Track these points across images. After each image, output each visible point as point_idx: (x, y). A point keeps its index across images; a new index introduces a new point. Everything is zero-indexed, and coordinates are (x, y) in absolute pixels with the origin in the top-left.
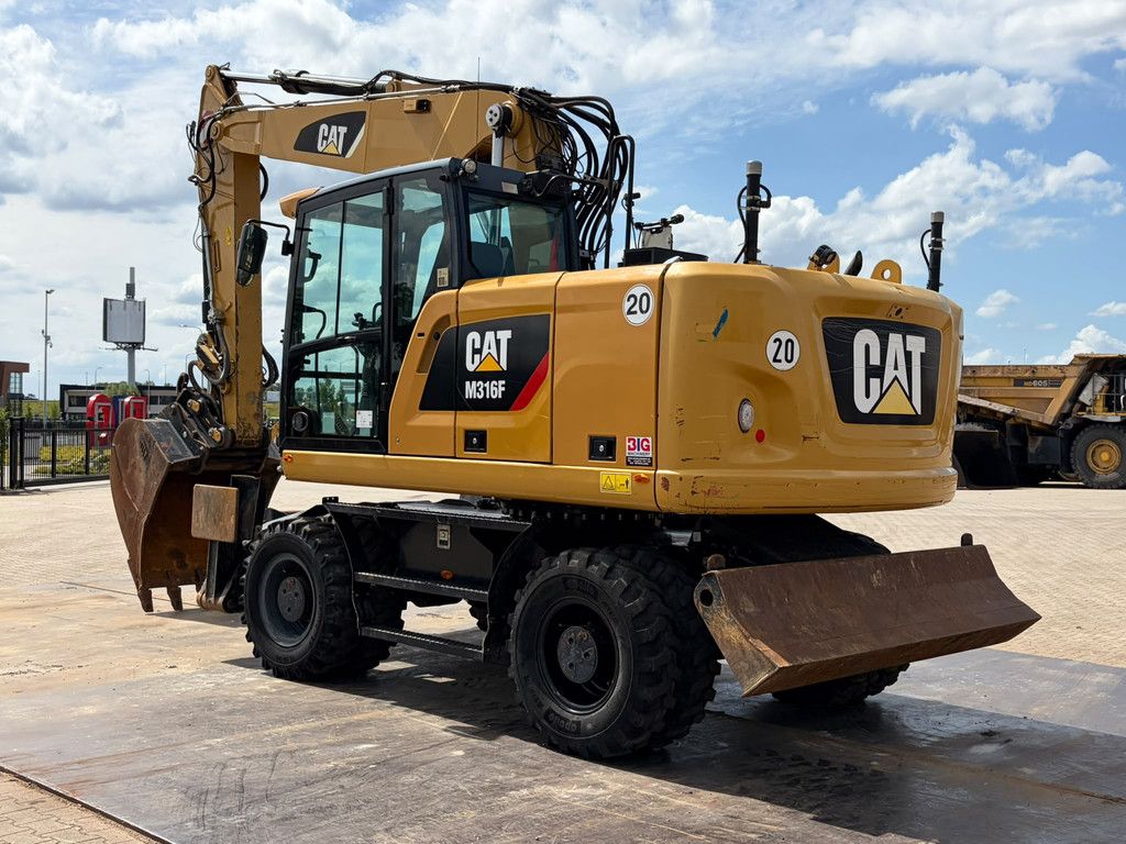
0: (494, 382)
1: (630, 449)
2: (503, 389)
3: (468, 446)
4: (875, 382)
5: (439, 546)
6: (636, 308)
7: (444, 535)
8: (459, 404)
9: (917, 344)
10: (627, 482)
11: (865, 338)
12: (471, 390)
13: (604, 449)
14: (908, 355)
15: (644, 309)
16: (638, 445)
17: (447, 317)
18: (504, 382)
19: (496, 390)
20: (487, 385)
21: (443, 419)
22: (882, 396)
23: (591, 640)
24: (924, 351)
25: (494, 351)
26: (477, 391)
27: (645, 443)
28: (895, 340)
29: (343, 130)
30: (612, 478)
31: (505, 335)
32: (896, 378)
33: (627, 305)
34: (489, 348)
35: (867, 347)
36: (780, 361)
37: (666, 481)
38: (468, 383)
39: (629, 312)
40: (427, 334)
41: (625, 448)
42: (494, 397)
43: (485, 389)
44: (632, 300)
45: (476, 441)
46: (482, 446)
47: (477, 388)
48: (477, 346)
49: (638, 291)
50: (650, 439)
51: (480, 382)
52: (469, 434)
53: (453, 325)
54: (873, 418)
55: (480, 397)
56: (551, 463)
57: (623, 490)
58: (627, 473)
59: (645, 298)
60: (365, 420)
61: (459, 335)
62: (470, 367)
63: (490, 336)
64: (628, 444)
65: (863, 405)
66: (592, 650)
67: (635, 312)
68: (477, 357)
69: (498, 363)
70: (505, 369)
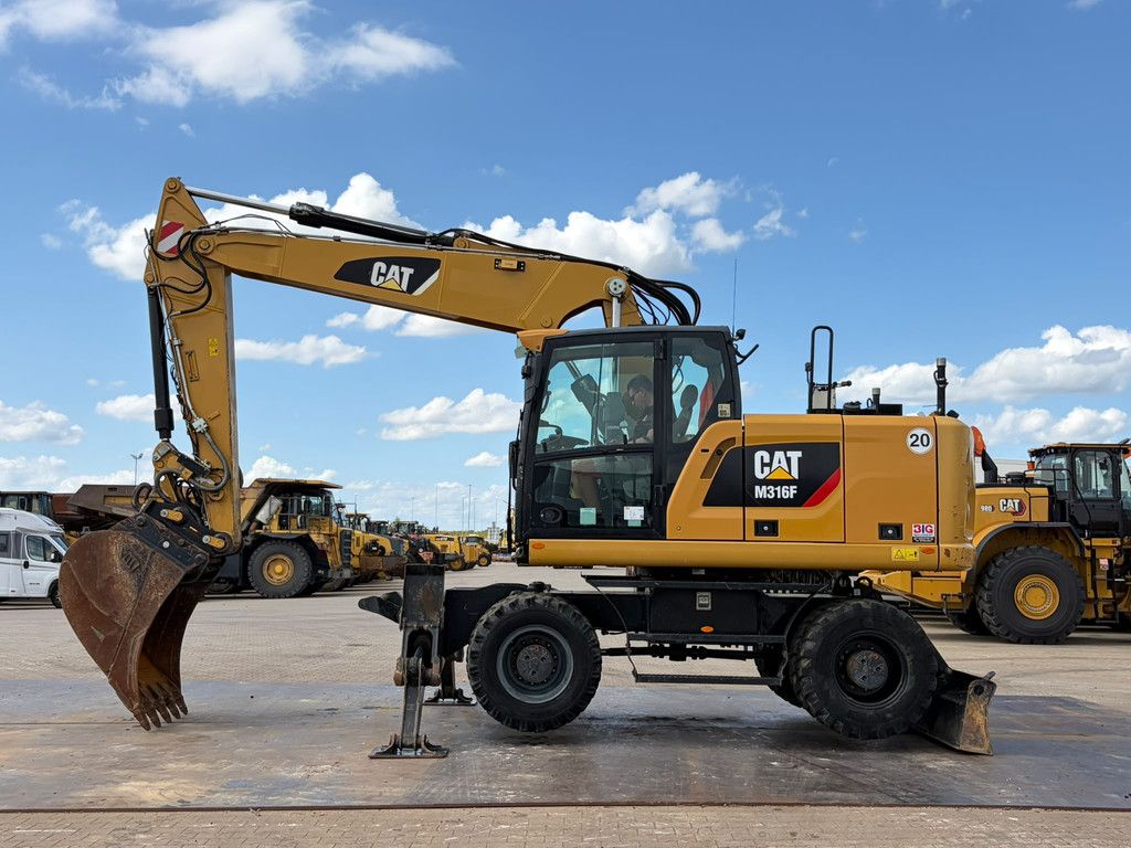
0: (785, 487)
1: (916, 531)
2: (795, 492)
3: (759, 532)
5: (698, 608)
6: (919, 442)
8: (747, 500)
12: (760, 492)
13: (891, 532)
15: (925, 443)
16: (922, 529)
17: (734, 439)
18: (795, 487)
19: (789, 492)
20: (778, 488)
25: (784, 466)
26: (768, 493)
27: (929, 528)
29: (408, 271)
31: (795, 455)
33: (910, 441)
34: (779, 463)
37: (947, 552)
38: (757, 487)
39: (912, 445)
40: (711, 452)
41: (912, 530)
42: (785, 497)
43: (776, 492)
44: (914, 438)
45: (768, 529)
46: (773, 531)
47: (768, 491)
48: (766, 461)
49: (919, 432)
50: (933, 526)
51: (771, 487)
52: (759, 525)
53: (738, 444)
55: (771, 497)
58: (916, 548)
60: (634, 514)
61: (746, 455)
62: (759, 475)
63: (779, 454)
64: (914, 529)
68: (767, 468)
69: (790, 473)
70: (797, 477)
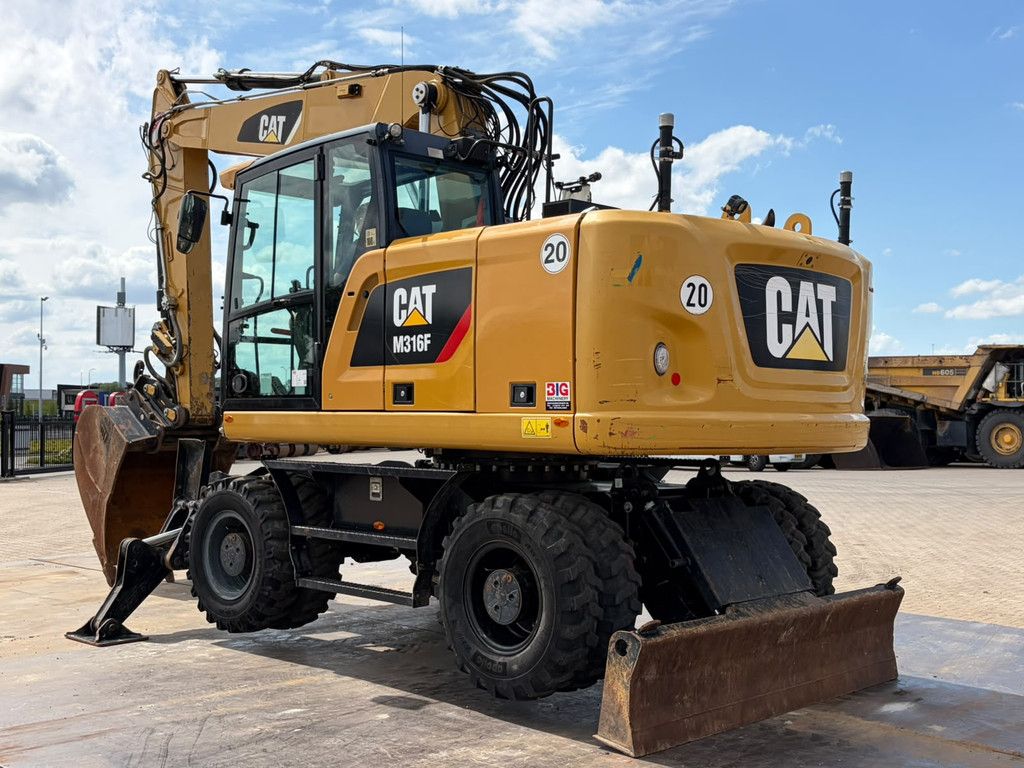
0: (420, 336)
1: (549, 394)
2: (429, 342)
3: (397, 399)
4: (787, 328)
5: (372, 498)
6: (554, 257)
7: (376, 488)
8: (387, 358)
9: (828, 293)
10: (547, 426)
11: (776, 285)
13: (525, 395)
14: (819, 303)
15: (561, 257)
16: (557, 390)
17: (376, 275)
18: (429, 335)
19: (422, 343)
20: (414, 339)
21: (373, 374)
22: (794, 341)
23: (516, 583)
24: (834, 300)
25: (419, 306)
26: (405, 345)
27: (564, 388)
28: (806, 287)
29: (282, 119)
30: (533, 422)
31: (430, 290)
32: (808, 325)
33: (545, 254)
34: (415, 303)
35: (779, 294)
36: (693, 305)
37: (584, 424)
38: (395, 338)
39: (547, 261)
40: (356, 294)
41: (544, 394)
42: (420, 350)
43: (411, 343)
44: (550, 248)
45: (404, 393)
46: (409, 398)
47: (405, 343)
48: (404, 302)
49: (555, 240)
50: (568, 383)
51: (407, 337)
52: (397, 387)
53: (381, 283)
54: (785, 363)
55: (407, 351)
56: (474, 412)
57: (544, 434)
58: (547, 418)
59: (561, 246)
60: (300, 380)
61: (387, 292)
62: (398, 323)
63: (415, 291)
64: (547, 389)
65: (776, 350)
66: (517, 592)
67: (552, 261)
68: (404, 312)
69: (424, 317)
70: (430, 323)
